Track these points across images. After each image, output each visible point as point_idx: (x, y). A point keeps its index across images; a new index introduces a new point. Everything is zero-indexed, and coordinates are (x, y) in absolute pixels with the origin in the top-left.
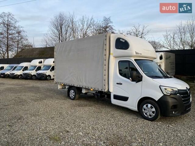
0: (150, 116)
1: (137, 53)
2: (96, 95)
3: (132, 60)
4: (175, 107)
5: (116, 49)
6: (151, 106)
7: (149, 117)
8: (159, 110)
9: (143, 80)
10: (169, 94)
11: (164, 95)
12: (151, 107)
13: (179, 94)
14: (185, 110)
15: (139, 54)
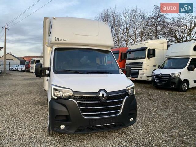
10: (56, 98)
11: (52, 98)
13: (74, 98)
14: (90, 126)
15: (61, 40)
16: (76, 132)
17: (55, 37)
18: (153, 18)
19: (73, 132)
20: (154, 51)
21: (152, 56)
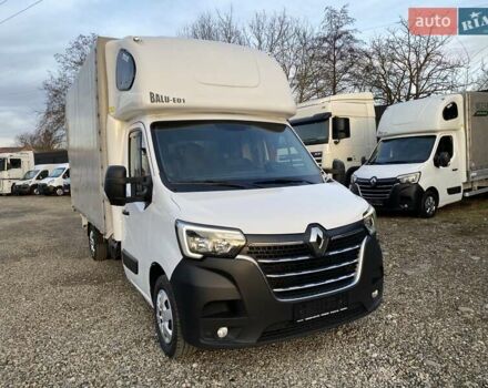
1: (155, 98)
3: (146, 124)
5: (118, 92)
6: (167, 301)
9: (152, 200)
10: (199, 256)
12: (167, 305)
13: (249, 254)
14: (293, 321)
15: (167, 100)
16: (258, 341)
17: (151, 93)
18: (325, 39)
19: (254, 341)
20: (347, 121)
21: (343, 134)
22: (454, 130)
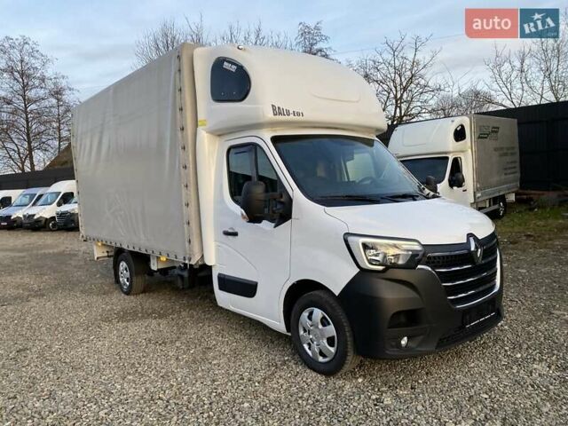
0: (322, 354)
1: (277, 111)
2: (179, 278)
3: (264, 138)
4: (409, 319)
5: (213, 102)
6: (324, 318)
7: (321, 359)
8: (348, 334)
9: (293, 216)
10: (381, 268)
11: (363, 271)
12: (324, 322)
13: (427, 264)
14: (462, 327)
15: (288, 113)
16: (437, 346)
17: (273, 106)
19: (432, 348)
22: (462, 152)
